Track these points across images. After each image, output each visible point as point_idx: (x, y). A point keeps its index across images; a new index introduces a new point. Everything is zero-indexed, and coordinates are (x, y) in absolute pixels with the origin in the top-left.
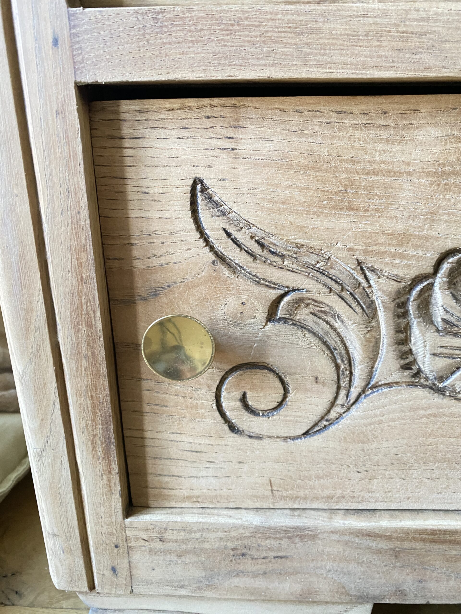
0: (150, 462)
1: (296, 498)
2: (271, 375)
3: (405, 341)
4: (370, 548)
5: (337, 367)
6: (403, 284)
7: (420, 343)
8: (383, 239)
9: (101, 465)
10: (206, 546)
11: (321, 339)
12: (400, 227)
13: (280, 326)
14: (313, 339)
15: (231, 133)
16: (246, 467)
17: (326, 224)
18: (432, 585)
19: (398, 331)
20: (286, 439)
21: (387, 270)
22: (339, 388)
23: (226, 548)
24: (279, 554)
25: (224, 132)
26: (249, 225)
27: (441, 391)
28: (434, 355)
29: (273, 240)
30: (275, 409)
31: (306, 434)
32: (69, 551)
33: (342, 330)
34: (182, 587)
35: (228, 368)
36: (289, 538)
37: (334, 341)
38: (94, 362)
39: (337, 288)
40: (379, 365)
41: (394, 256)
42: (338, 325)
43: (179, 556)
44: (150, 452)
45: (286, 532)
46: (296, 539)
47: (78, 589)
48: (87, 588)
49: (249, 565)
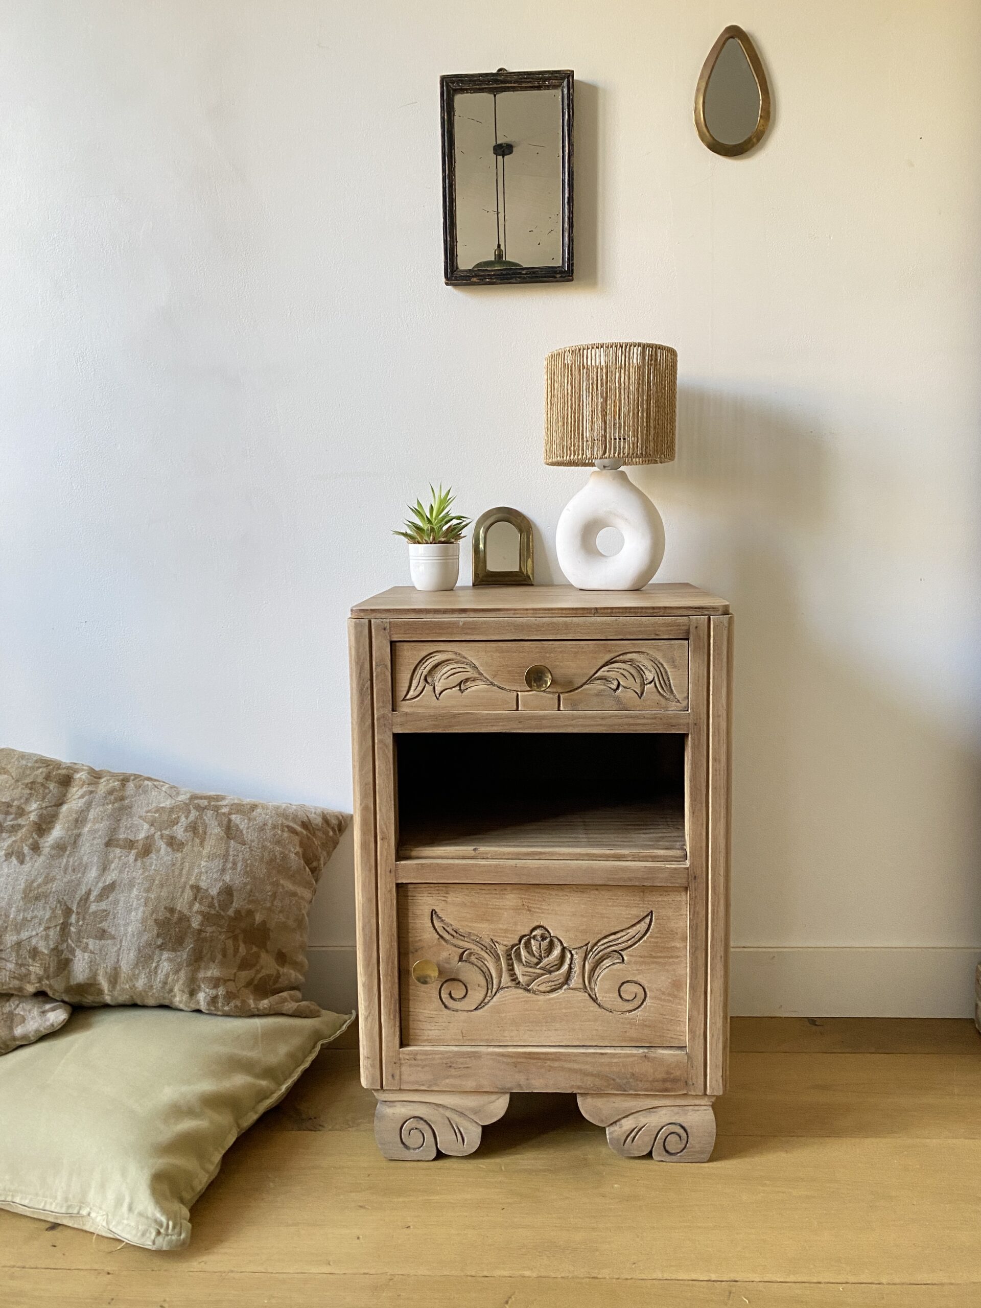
0: (411, 1023)
1: (472, 1040)
2: (461, 984)
3: (513, 969)
4: (503, 1062)
5: (487, 980)
6: (508, 948)
7: (517, 971)
8: (499, 931)
9: (392, 1022)
10: (434, 1063)
11: (480, 969)
12: (505, 927)
13: (464, 963)
14: (477, 969)
15: (445, 895)
16: (451, 1025)
17: (479, 925)
18: (533, 1081)
19: (509, 965)
20: (468, 1011)
21: (502, 942)
22: (488, 989)
23: (443, 1063)
24: (466, 1066)
25: (442, 895)
26: (451, 925)
27: (529, 991)
28: (523, 975)
29: (461, 930)
30: (463, 998)
31: (476, 1009)
32: (373, 1066)
33: (488, 965)
34: (423, 1085)
35: (444, 980)
36: (470, 1057)
37: (485, 969)
39: (485, 949)
40: (502, 979)
41: (503, 937)
42: (486, 963)
44: (411, 1018)
45: (468, 1054)
46: (473, 1058)
47: (375, 1088)
48: (379, 1088)
49: (453, 1072)
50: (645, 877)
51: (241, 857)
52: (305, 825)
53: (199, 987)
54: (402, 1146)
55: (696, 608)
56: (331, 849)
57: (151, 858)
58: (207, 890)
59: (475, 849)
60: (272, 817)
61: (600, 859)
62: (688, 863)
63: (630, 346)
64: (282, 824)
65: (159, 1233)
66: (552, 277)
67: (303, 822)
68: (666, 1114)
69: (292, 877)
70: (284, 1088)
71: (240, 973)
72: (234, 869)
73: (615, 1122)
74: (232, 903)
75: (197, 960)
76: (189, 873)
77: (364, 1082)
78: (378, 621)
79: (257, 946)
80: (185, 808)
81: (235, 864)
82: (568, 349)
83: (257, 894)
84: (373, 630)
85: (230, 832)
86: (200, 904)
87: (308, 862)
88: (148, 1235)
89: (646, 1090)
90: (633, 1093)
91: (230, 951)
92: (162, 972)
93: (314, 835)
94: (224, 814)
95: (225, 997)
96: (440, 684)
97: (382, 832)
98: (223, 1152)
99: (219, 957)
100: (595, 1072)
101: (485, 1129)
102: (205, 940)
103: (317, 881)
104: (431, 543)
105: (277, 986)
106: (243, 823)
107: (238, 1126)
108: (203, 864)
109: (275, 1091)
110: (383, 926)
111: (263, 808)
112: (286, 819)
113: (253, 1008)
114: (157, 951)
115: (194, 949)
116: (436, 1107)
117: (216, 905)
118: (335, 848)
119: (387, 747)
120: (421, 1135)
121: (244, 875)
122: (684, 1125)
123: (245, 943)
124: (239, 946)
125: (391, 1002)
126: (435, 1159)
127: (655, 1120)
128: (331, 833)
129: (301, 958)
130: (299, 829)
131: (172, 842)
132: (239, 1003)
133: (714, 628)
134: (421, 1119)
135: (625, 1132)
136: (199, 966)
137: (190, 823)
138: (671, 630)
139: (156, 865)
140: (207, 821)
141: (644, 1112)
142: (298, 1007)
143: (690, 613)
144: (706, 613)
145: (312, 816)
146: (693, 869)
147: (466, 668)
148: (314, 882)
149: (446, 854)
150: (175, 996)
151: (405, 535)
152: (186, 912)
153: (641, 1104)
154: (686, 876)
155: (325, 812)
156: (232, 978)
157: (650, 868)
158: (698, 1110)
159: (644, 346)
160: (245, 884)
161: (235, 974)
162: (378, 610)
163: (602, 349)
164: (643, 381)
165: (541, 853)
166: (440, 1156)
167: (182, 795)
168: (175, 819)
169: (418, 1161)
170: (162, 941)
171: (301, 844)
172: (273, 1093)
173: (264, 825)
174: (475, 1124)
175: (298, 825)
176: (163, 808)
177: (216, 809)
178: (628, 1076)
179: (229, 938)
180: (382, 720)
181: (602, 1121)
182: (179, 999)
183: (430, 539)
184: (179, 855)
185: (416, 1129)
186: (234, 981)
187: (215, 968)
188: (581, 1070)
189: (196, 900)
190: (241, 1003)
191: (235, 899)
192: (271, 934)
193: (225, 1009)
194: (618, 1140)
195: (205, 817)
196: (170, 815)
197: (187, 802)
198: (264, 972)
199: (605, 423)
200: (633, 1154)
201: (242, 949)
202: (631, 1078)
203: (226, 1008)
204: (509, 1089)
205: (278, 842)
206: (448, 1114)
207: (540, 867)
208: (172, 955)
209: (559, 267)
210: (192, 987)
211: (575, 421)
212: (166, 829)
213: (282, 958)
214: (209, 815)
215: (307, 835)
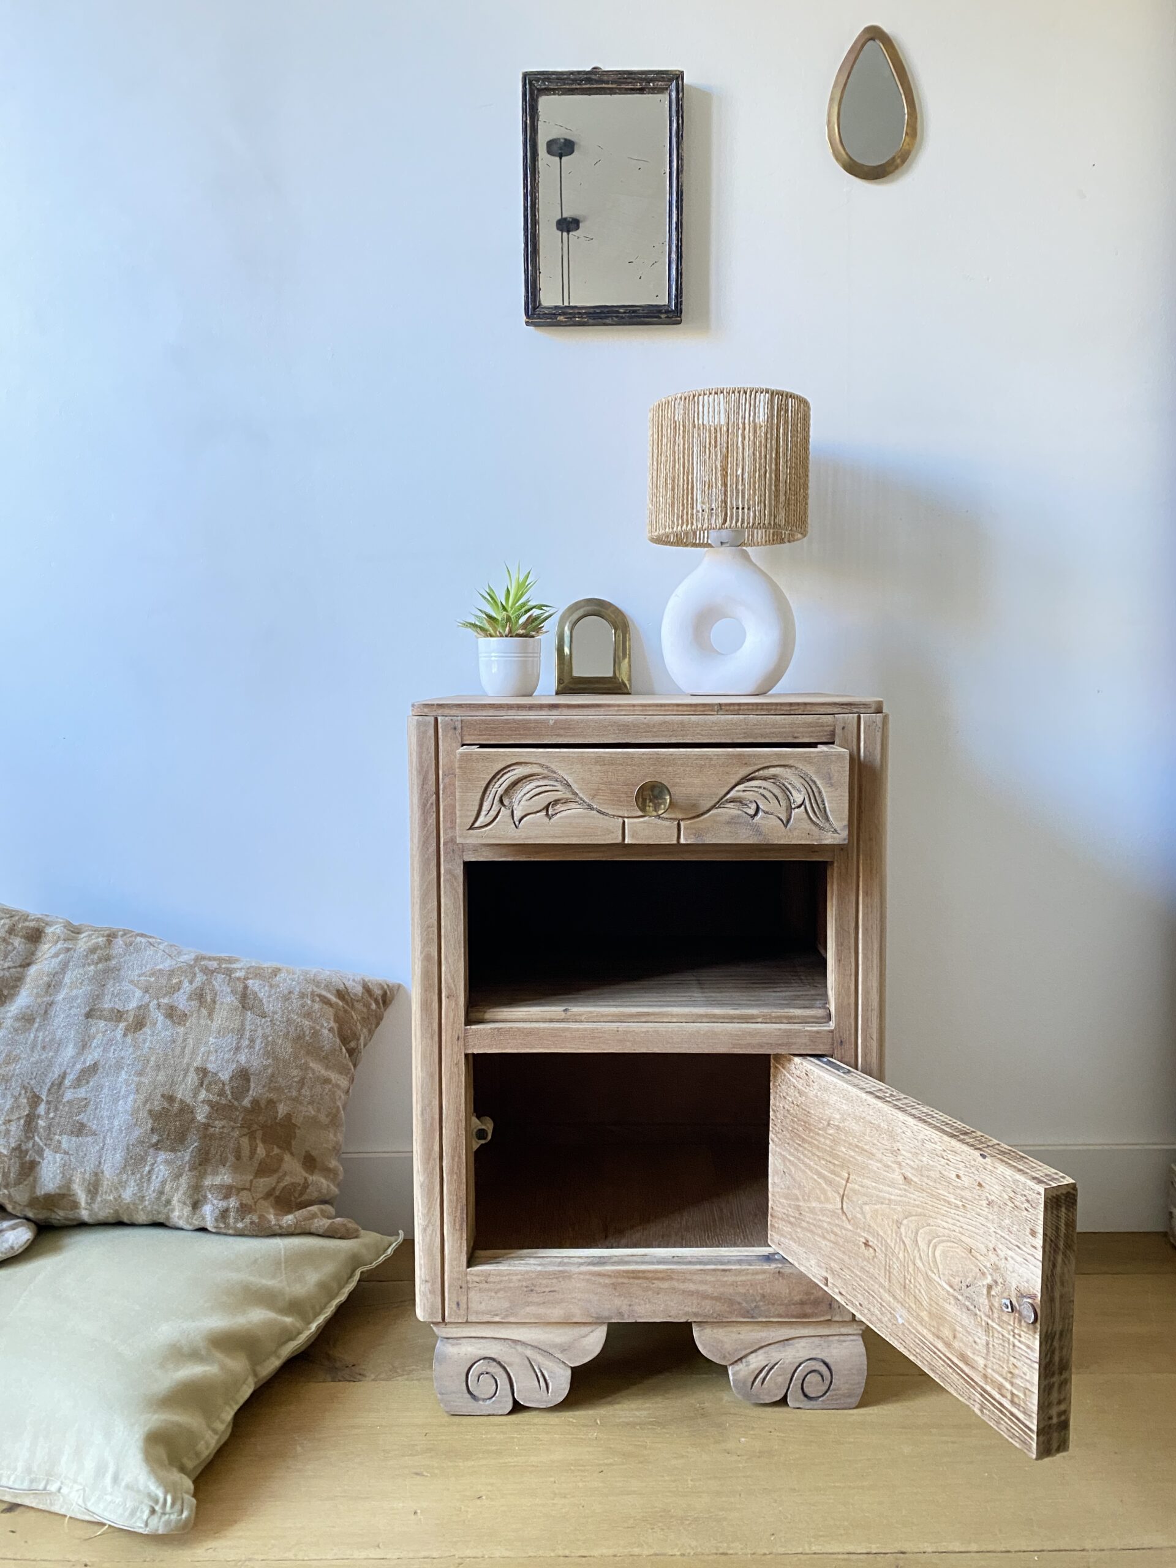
4: (600, 1283)
9: (458, 1234)
10: (511, 1285)
18: (637, 1308)
23: (522, 1286)
24: (552, 1289)
32: (432, 1292)
34: (497, 1315)
36: (557, 1278)
38: (459, 1177)
43: (496, 1293)
45: (555, 1274)
46: (561, 1279)
47: (434, 1320)
48: (440, 1320)
49: (534, 1298)
50: (780, 1042)
51: (260, 1032)
52: (341, 994)
53: (205, 1197)
54: (468, 1396)
55: (843, 704)
56: (374, 1026)
57: (145, 1033)
58: (216, 1074)
59: (566, 1010)
60: (299, 983)
61: (723, 1020)
62: (832, 1025)
63: (756, 392)
64: (313, 993)
65: (153, 1511)
66: (656, 317)
67: (338, 991)
68: (804, 1347)
69: (325, 1060)
70: (314, 1327)
71: (258, 1180)
72: (250, 1048)
73: (740, 1359)
74: (248, 1091)
75: (203, 1162)
76: (194, 1053)
77: (420, 1313)
78: (447, 718)
79: (279, 1147)
80: (189, 970)
81: (252, 1041)
82: (679, 395)
83: (280, 1079)
84: (440, 730)
85: (246, 1000)
86: (208, 1090)
87: (344, 1040)
88: (138, 1514)
89: (780, 1316)
90: (764, 1320)
91: (246, 1152)
92: (157, 1177)
93: (353, 1007)
94: (238, 979)
95: (238, 1210)
96: (520, 808)
97: (448, 987)
98: (236, 1407)
99: (231, 1158)
100: (716, 1294)
101: (574, 1370)
102: (212, 1137)
103: (355, 1066)
104: (507, 636)
105: (305, 1197)
106: (263, 991)
107: (255, 1375)
108: (212, 1040)
109: (303, 1331)
110: (448, 1109)
111: (288, 972)
112: (317, 986)
113: (275, 1225)
114: (151, 1151)
115: (199, 1150)
116: (513, 1345)
117: (228, 1092)
118: (378, 1024)
119: (456, 879)
120: (493, 1381)
121: (264, 1055)
122: (827, 1360)
123: (264, 1141)
124: (256, 1147)
125: (456, 1208)
126: (511, 1413)
127: (790, 1355)
128: (374, 1006)
129: (333, 1163)
130: (334, 999)
131: (172, 1013)
132: (255, 1219)
133: (865, 728)
134: (494, 1360)
135: (753, 1372)
136: (206, 1170)
137: (196, 989)
138: (812, 732)
139: (151, 1042)
140: (217, 987)
141: (776, 1345)
142: (331, 1224)
143: (835, 710)
144: (855, 710)
145: (350, 984)
146: (839, 1032)
147: (555, 786)
148: (352, 1067)
149: (529, 1017)
150: (173, 1210)
151: (474, 625)
152: (188, 1101)
153: (773, 1334)
154: (830, 1041)
155: (366, 980)
156: (247, 1185)
157: (785, 1031)
158: (845, 1341)
159: (773, 394)
160: (266, 1067)
161: (251, 1181)
162: (447, 704)
163: (722, 395)
164: (772, 435)
165: (648, 1014)
166: (517, 1408)
167: (185, 954)
168: (176, 984)
169: (489, 1415)
170: (157, 1138)
171: (337, 1019)
172: (299, 1333)
173: (290, 993)
174: (562, 1365)
175: (332, 994)
176: (160, 970)
177: (229, 972)
178: (758, 1299)
179: (244, 1135)
180: (450, 845)
181: (725, 1357)
182: (179, 1213)
183: (505, 631)
184: (181, 1030)
185: (487, 1373)
186: (250, 1190)
187: (225, 1174)
188: (697, 1292)
189: (202, 1086)
190: (259, 1218)
191: (252, 1085)
192: (297, 1131)
193: (238, 1226)
194: (744, 1383)
195: (214, 982)
196: (169, 979)
197: (192, 963)
198: (288, 1180)
199: (725, 485)
200: (763, 1400)
201: (261, 1151)
202: (760, 1300)
203: (240, 1225)
204: (606, 1318)
205: (308, 1015)
206: (529, 1352)
207: (648, 1031)
208: (170, 1156)
209: (665, 305)
210: (196, 1197)
211: (688, 483)
212: (165, 996)
213: (310, 1163)
214: (219, 981)
215: (344, 1007)
